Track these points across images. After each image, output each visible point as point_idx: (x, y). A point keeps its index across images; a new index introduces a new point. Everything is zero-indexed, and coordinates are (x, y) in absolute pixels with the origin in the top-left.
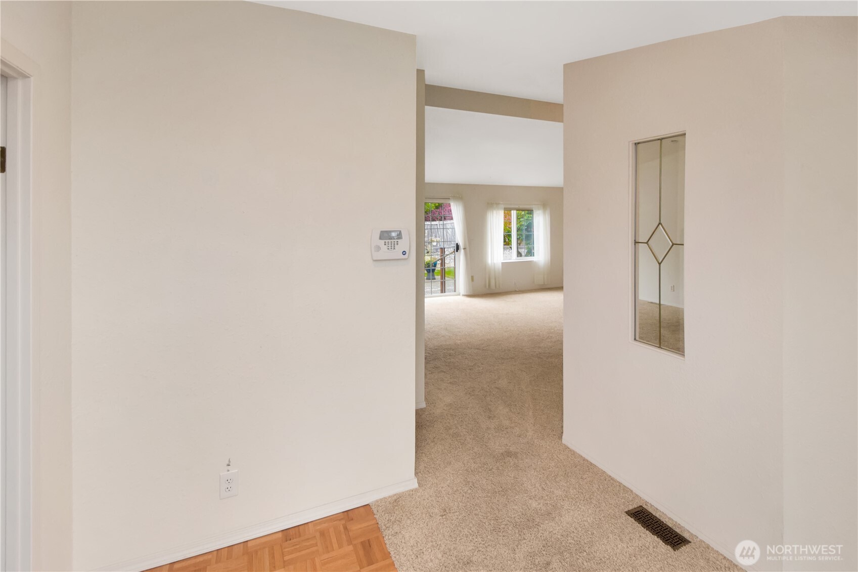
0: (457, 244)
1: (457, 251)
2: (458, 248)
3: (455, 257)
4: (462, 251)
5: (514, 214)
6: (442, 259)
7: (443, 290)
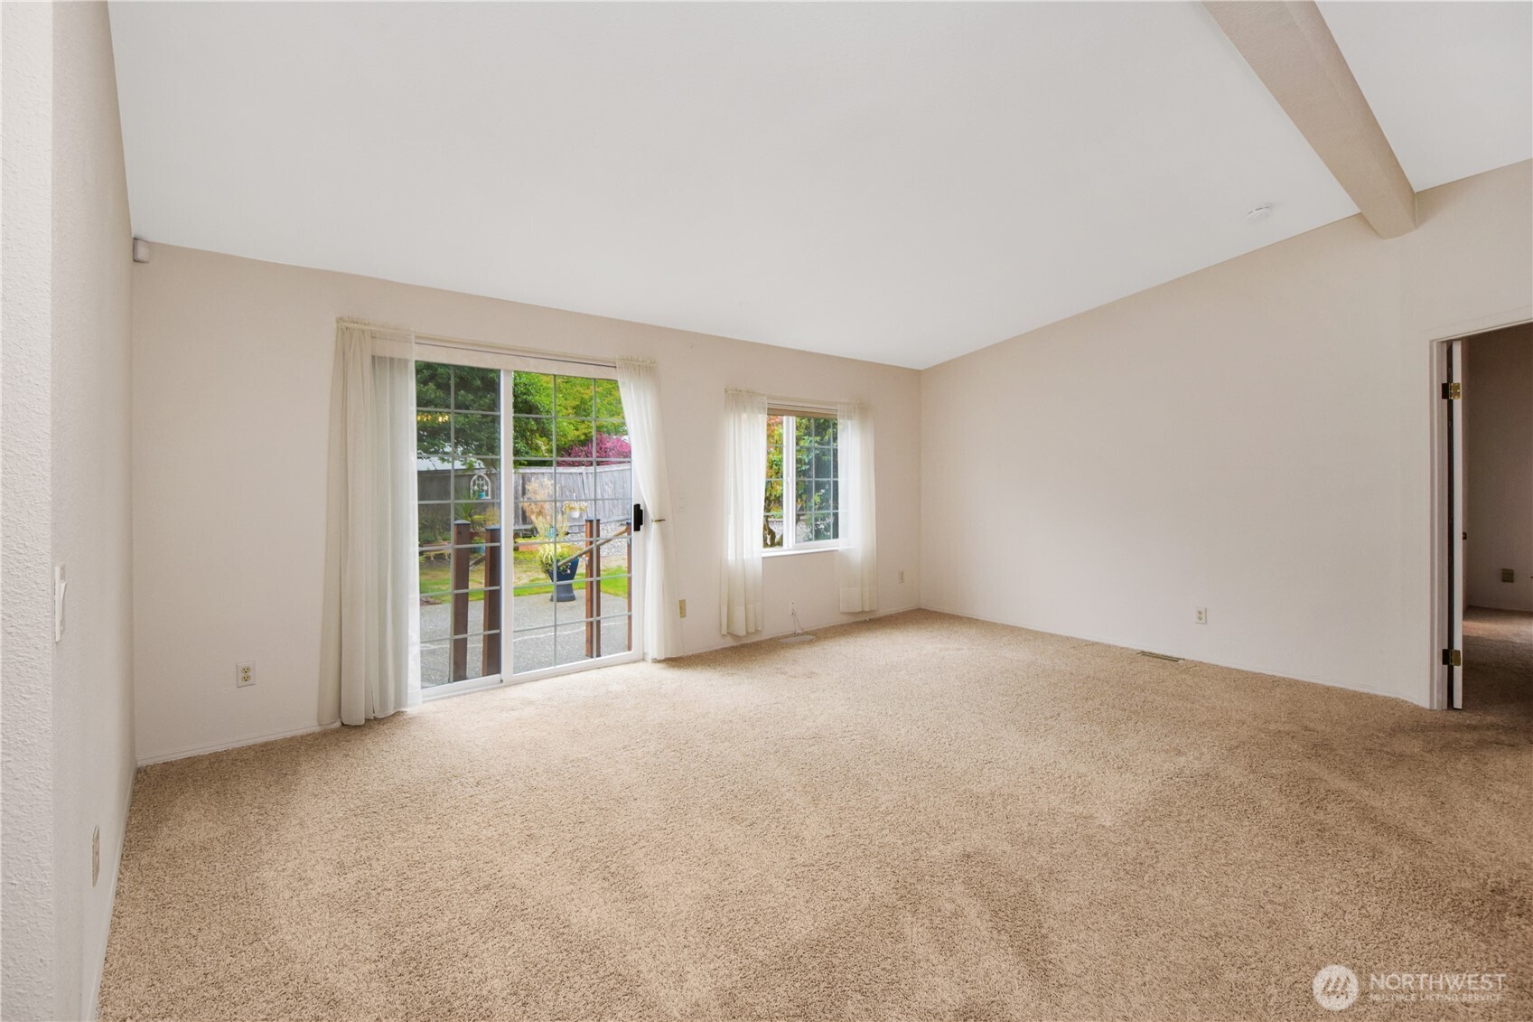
0: (637, 507)
1: (637, 529)
2: (639, 515)
3: (629, 546)
4: (651, 529)
5: (789, 427)
6: (590, 552)
7: (593, 646)
